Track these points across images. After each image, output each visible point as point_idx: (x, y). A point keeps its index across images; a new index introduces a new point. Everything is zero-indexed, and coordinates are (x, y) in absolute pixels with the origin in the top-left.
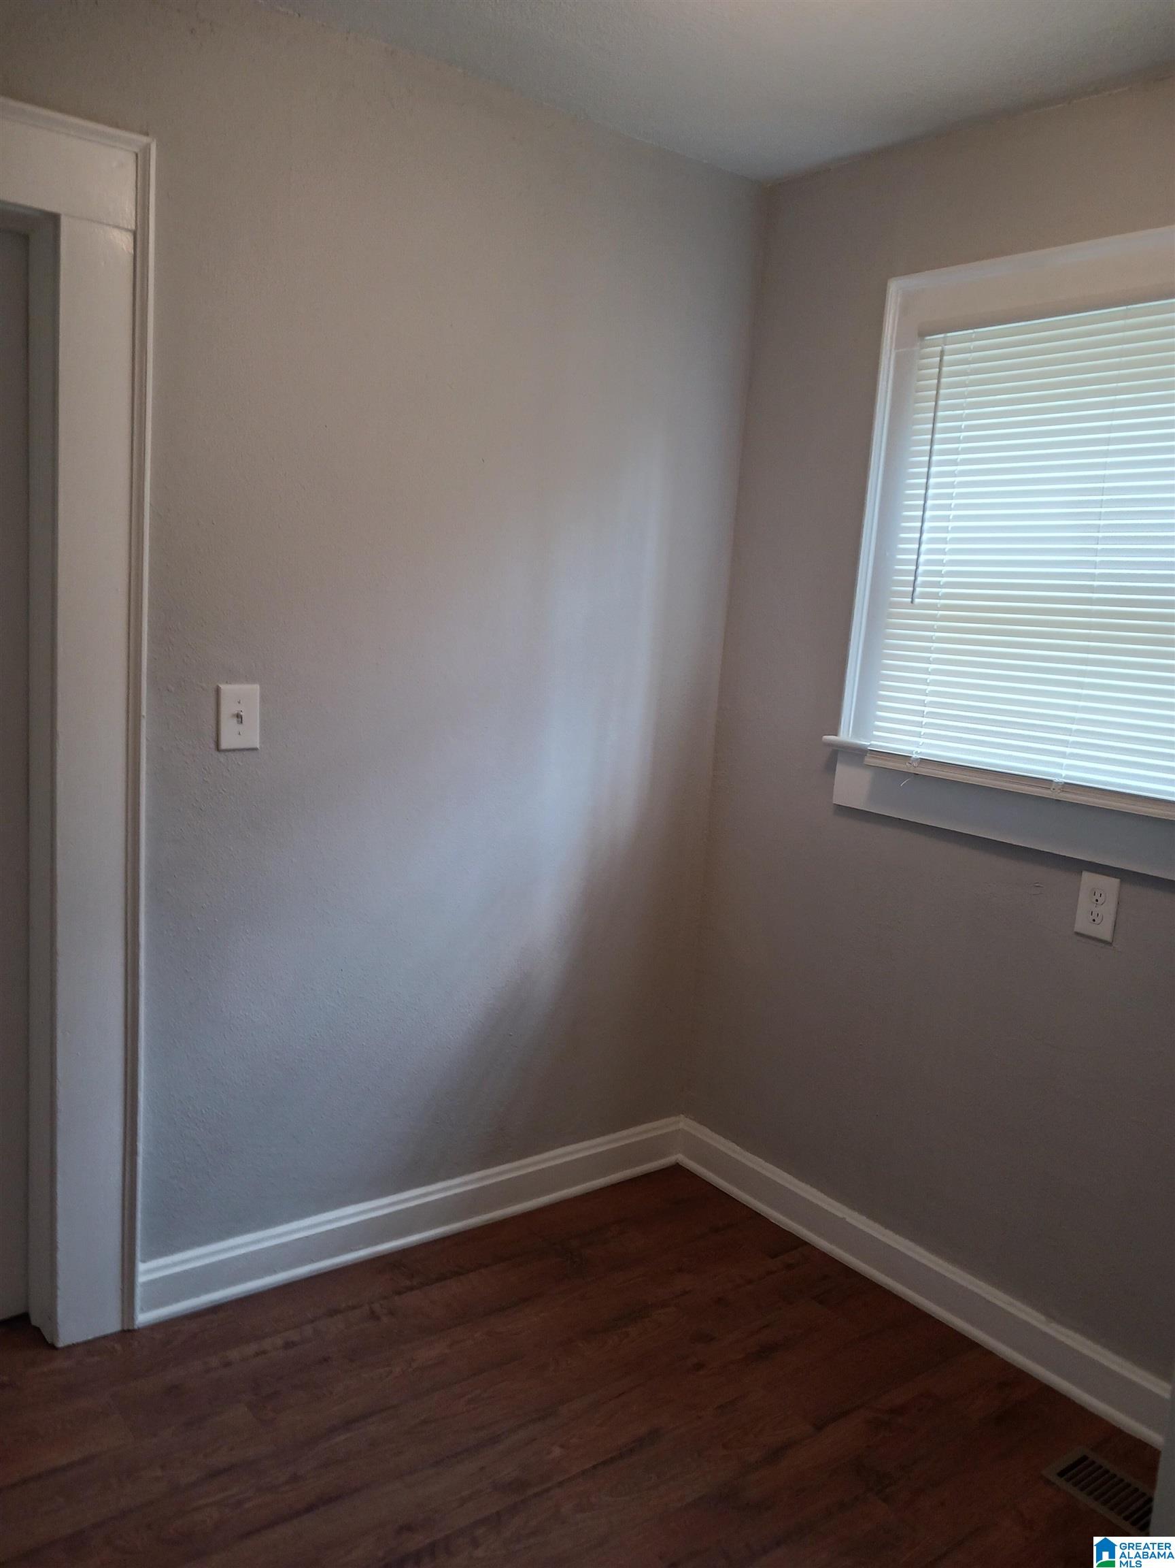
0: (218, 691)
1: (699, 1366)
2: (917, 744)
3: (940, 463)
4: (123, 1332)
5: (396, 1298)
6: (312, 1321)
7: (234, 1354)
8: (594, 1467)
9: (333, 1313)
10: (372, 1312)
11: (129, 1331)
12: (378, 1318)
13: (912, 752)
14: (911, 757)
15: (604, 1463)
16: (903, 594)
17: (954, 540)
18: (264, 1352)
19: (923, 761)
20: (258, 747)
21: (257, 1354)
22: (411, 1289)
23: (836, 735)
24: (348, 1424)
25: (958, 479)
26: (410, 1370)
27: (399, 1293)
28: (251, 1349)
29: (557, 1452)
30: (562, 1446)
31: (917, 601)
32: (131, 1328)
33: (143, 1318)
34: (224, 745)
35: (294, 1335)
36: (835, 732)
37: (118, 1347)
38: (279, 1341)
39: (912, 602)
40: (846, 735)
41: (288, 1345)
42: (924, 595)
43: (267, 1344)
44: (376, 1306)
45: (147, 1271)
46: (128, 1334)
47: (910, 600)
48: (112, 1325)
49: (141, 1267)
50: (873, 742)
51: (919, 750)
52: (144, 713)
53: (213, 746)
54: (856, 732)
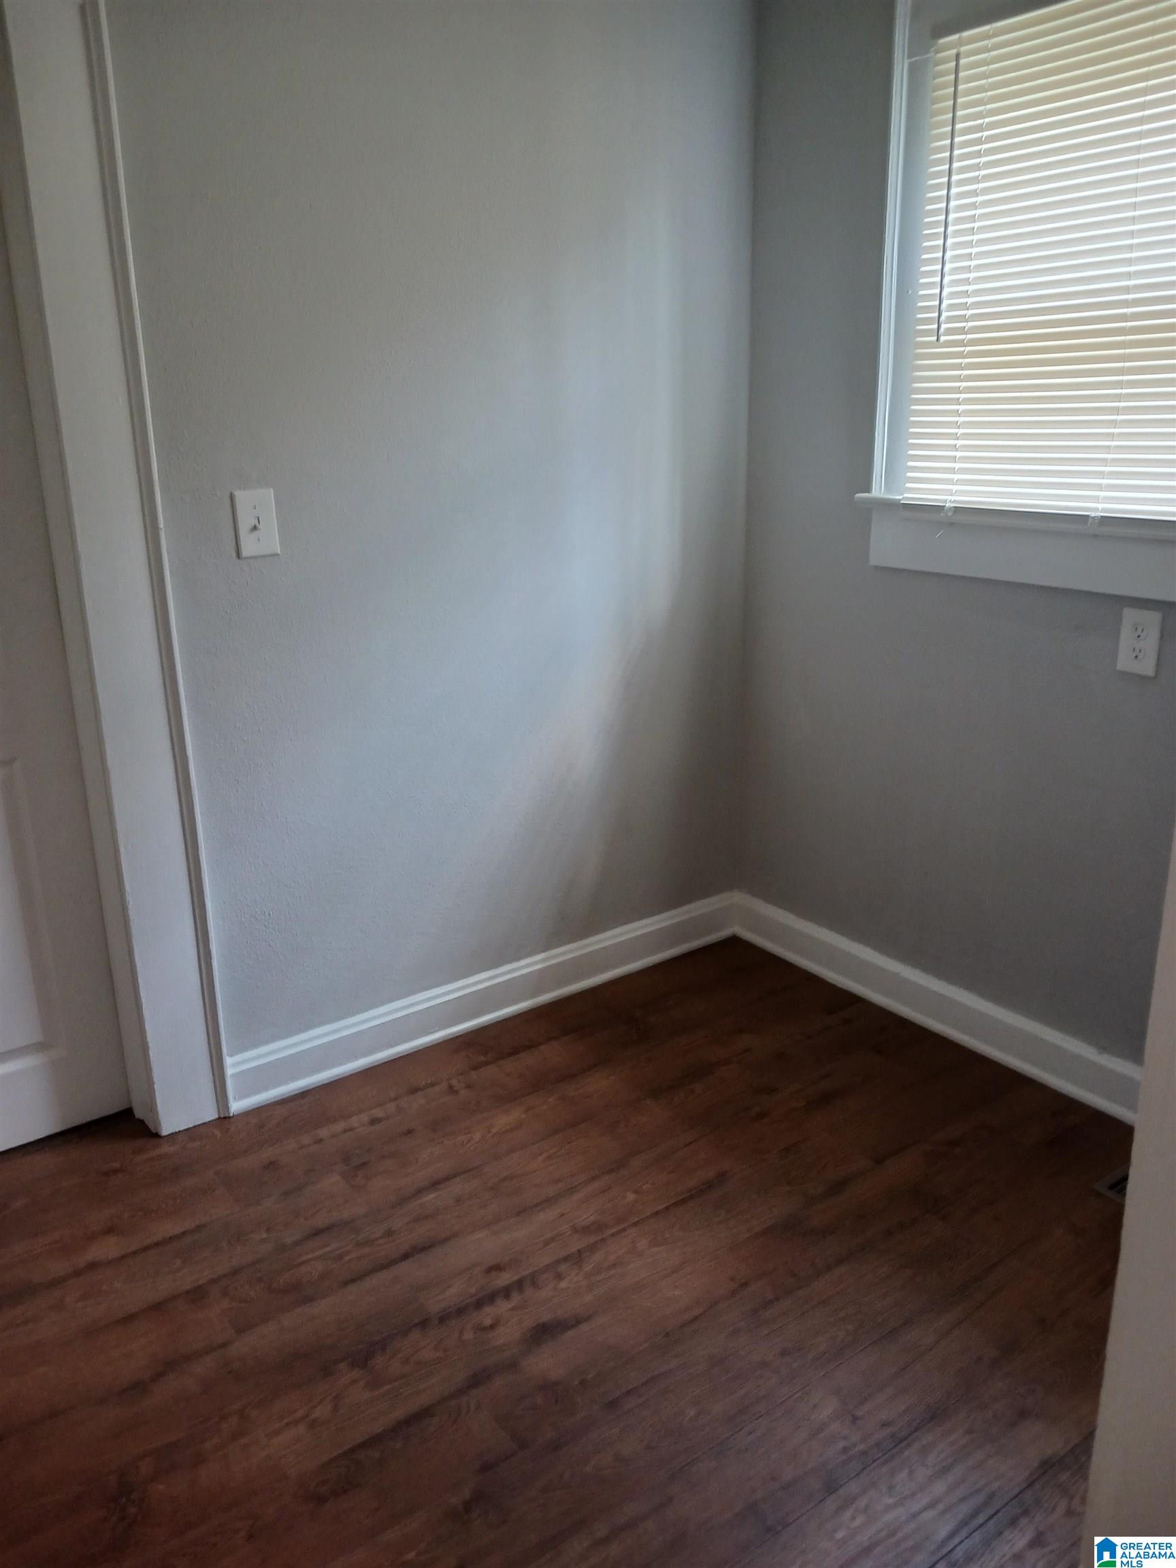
0: (232, 498)
1: (762, 1115)
2: (951, 493)
3: (961, 183)
4: (219, 1118)
5: (474, 1073)
6: (396, 1099)
7: (323, 1133)
8: (667, 1208)
9: (414, 1091)
10: (451, 1087)
11: (225, 1118)
12: (456, 1092)
13: (945, 501)
14: (944, 506)
15: (676, 1204)
16: (927, 333)
17: (979, 267)
18: (351, 1129)
19: (957, 510)
20: (279, 552)
21: (345, 1131)
22: (487, 1063)
23: (869, 492)
24: (435, 1184)
25: (980, 199)
26: (490, 1135)
27: (475, 1068)
28: (339, 1127)
29: (631, 1197)
30: (636, 1192)
31: (942, 338)
32: (227, 1115)
33: (237, 1106)
34: (245, 552)
35: (378, 1113)
36: (868, 490)
37: (217, 1133)
38: (365, 1118)
39: (938, 340)
40: (878, 490)
41: (374, 1121)
42: (950, 331)
43: (354, 1122)
44: (454, 1082)
45: (232, 1065)
46: (224, 1120)
47: (935, 338)
48: (209, 1113)
49: (229, 1061)
50: (906, 495)
51: (953, 498)
52: (162, 525)
53: (234, 554)
54: (888, 488)
